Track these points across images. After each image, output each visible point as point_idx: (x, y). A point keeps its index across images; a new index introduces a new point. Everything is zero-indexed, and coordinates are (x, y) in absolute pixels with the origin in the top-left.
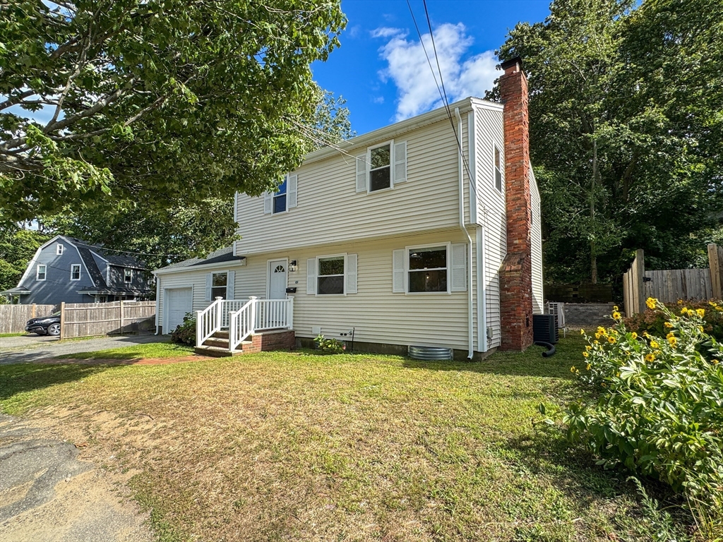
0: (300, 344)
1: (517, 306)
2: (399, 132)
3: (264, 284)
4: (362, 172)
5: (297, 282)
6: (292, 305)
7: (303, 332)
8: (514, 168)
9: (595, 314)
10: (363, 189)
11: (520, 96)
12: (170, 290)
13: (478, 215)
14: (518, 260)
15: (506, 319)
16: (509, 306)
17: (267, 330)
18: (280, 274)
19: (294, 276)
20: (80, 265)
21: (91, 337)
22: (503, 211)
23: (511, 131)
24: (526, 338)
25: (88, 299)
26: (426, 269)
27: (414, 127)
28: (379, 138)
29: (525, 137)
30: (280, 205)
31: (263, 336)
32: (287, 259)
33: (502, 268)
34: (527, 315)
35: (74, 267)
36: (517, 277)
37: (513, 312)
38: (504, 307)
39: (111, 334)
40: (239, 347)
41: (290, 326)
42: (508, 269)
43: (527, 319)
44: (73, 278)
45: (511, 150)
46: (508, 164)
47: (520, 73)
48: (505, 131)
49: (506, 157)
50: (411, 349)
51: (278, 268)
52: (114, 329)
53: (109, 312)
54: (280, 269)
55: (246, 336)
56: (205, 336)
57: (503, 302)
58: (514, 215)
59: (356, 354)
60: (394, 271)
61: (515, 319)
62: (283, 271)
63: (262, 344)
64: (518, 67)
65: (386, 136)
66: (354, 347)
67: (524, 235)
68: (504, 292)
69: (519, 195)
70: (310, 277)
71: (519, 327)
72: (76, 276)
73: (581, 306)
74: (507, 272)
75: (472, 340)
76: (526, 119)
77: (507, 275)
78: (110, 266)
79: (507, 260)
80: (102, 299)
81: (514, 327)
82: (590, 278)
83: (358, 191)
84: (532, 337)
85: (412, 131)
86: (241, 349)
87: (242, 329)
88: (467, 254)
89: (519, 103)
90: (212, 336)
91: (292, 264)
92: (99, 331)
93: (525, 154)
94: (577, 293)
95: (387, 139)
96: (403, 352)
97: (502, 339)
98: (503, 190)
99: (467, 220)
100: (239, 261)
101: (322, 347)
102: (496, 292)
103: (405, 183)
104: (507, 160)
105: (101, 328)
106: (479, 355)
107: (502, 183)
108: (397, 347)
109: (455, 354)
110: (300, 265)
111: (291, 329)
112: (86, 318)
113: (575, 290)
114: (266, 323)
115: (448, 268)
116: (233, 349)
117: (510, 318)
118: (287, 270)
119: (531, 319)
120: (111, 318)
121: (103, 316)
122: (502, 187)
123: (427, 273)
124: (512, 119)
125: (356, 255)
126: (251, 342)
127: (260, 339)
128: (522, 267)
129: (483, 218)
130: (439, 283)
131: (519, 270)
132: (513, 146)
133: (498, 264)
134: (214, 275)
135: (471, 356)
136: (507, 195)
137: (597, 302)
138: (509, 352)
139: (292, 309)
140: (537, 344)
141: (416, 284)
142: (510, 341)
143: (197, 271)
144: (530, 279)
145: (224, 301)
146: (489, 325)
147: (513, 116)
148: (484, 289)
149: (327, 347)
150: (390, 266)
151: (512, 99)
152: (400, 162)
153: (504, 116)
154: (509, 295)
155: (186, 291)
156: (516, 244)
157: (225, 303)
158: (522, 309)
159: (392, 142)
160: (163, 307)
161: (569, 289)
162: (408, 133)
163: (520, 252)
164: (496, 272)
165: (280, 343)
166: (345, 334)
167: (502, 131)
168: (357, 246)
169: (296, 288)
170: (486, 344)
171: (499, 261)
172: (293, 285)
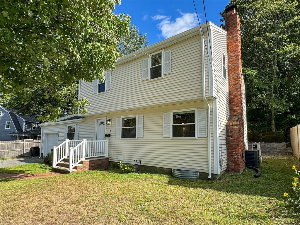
0: (112, 165)
1: (237, 146)
2: (167, 45)
3: (94, 132)
4: (146, 69)
5: (111, 131)
6: (108, 144)
7: (113, 159)
8: (234, 66)
9: (275, 148)
10: (146, 78)
11: (236, 26)
12: (48, 134)
13: (214, 92)
14: (237, 119)
15: (230, 153)
16: (232, 146)
17: (93, 158)
18: (102, 126)
19: (109, 127)
20: (10, 121)
21: (7, 159)
22: (227, 90)
23: (231, 46)
24: (242, 165)
25: (13, 138)
26: (183, 124)
27: (175, 42)
28: (156, 49)
29: (239, 50)
30: (102, 88)
31: (90, 161)
32: (106, 118)
33: (227, 123)
34: (242, 151)
35: (7, 122)
36: (236, 129)
37: (234, 150)
38: (229, 146)
39: (18, 157)
40: (75, 168)
41: (106, 155)
42: (231, 124)
43: (242, 153)
44: (7, 128)
45: (232, 57)
46: (229, 65)
47: (236, 14)
48: (228, 46)
49: (228, 61)
50: (174, 171)
51: (101, 123)
52: (20, 154)
53: (18, 145)
54: (102, 123)
55: (79, 161)
56: (58, 161)
57: (229, 144)
58: (233, 93)
59: (142, 173)
60: (164, 125)
61: (235, 153)
62: (104, 124)
63: (89, 165)
64: (235, 10)
65: (159, 48)
66: (141, 169)
67: (240, 105)
68: (229, 137)
69: (236, 82)
70: (117, 128)
71: (239, 158)
72: (8, 126)
73: (267, 144)
74: (231, 126)
75: (210, 167)
76: (240, 39)
77: (231, 127)
78: (25, 122)
79: (230, 119)
80: (21, 138)
81: (235, 158)
82: (271, 129)
83: (143, 79)
84: (245, 164)
85: (174, 44)
86: (76, 169)
87: (77, 157)
88: (207, 115)
89: (236, 30)
90: (63, 161)
91: (108, 120)
92: (12, 155)
93: (239, 59)
94: (264, 137)
95: (160, 50)
96: (169, 172)
97: (228, 165)
98: (227, 79)
99: (207, 94)
100: (81, 119)
101: (122, 169)
102: (224, 137)
103: (170, 74)
104: (229, 62)
105: (13, 154)
106: (215, 176)
107: (227, 75)
108: (165, 170)
109: (200, 175)
110: (113, 121)
111: (107, 157)
112: (4, 149)
113: (263, 135)
114: (94, 153)
115: (196, 123)
116: (71, 169)
117: (233, 153)
118: (105, 124)
119: (244, 153)
120: (19, 148)
121: (14, 147)
122: (227, 77)
123: (184, 126)
124: (232, 39)
125: (143, 116)
126: (82, 165)
127: (88, 163)
128: (240, 123)
129: (217, 94)
130: (191, 132)
131: (238, 125)
132: (233, 54)
133: (225, 121)
134: (69, 127)
135: (210, 177)
136: (229, 82)
137: (276, 142)
138: (233, 173)
139: (108, 145)
140: (248, 168)
141: (177, 133)
142: (233, 167)
143: (60, 124)
144: (243, 130)
145: (70, 141)
146: (221, 158)
147: (232, 38)
148: (218, 136)
149: (125, 169)
150: (161, 122)
151: (232, 28)
152: (167, 62)
153: (227, 38)
154: (232, 140)
155: (55, 135)
156: (235, 110)
157: (70, 142)
158: (240, 148)
159: (163, 51)
160: (44, 143)
161: (259, 135)
162: (172, 45)
163: (238, 114)
164: (224, 126)
165: (100, 165)
166: (137, 161)
167: (226, 46)
168: (143, 110)
169: (110, 134)
170: (219, 169)
171: (226, 119)
172: (108, 132)
